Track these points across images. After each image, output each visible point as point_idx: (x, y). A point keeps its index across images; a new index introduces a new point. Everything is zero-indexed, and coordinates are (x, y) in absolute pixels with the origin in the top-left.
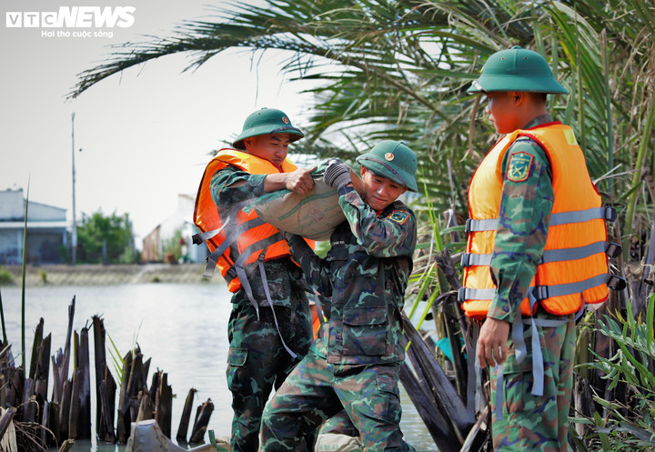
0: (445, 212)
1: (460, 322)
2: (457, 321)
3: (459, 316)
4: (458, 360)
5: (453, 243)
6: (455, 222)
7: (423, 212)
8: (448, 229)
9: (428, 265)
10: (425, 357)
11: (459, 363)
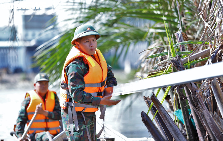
0: (176, 33)
1: (188, 99)
2: (186, 98)
3: (187, 95)
4: (188, 122)
5: (181, 51)
6: (182, 39)
7: (156, 33)
8: (178, 44)
9: (167, 66)
10: (168, 121)
11: (188, 124)
